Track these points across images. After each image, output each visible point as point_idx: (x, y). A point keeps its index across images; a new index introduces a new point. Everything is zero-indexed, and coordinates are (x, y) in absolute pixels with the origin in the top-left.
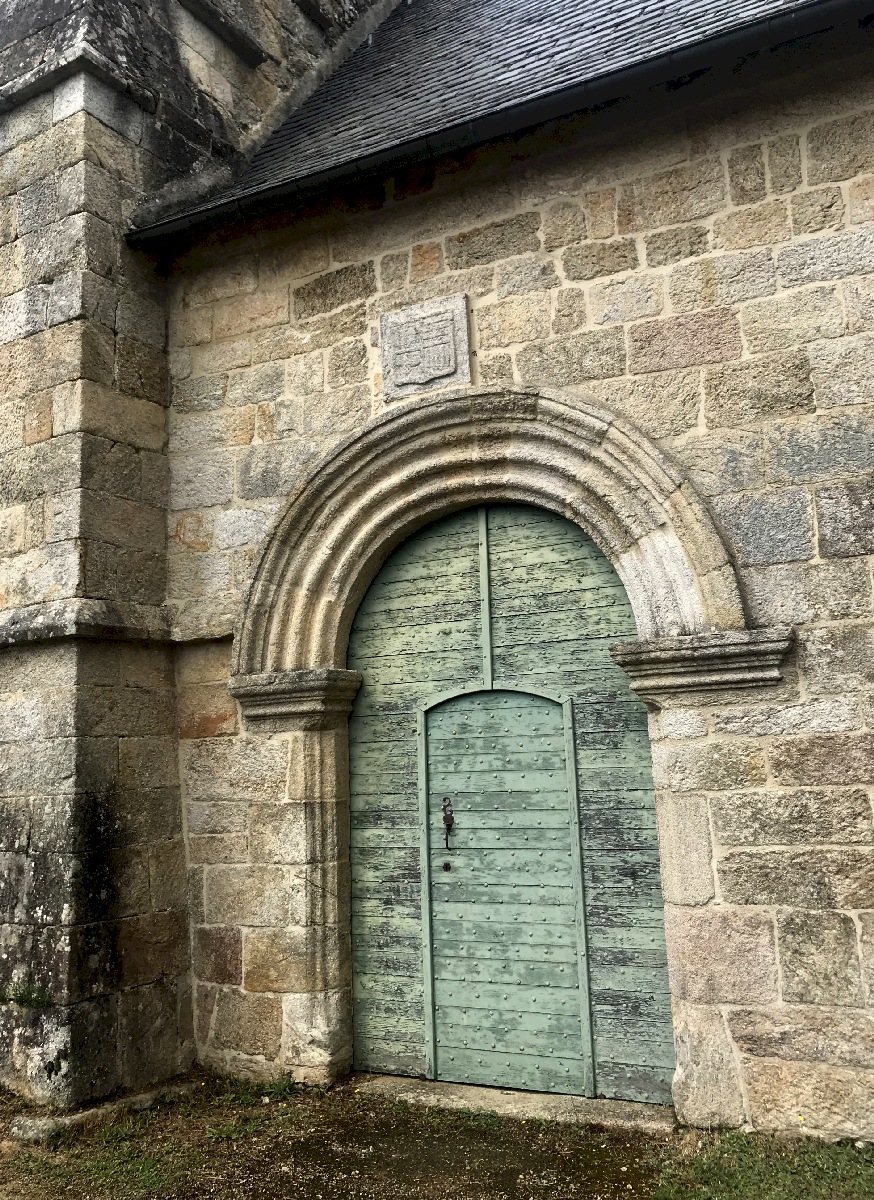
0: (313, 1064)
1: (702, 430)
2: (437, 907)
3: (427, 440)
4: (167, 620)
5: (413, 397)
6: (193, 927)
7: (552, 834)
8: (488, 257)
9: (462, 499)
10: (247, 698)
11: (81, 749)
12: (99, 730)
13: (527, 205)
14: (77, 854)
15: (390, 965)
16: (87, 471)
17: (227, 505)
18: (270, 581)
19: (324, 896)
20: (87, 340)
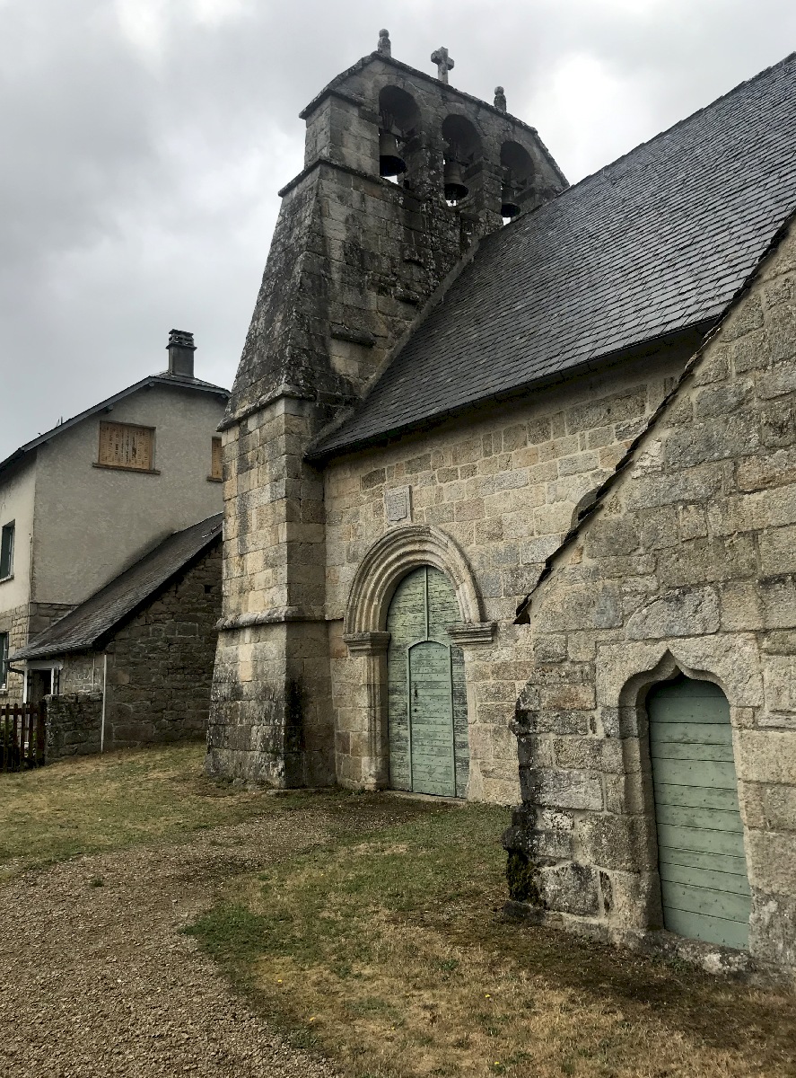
0: (370, 783)
1: (474, 545)
2: (413, 725)
3: (403, 541)
4: (324, 611)
5: (394, 526)
6: (336, 731)
7: (445, 698)
8: (416, 471)
9: (416, 564)
10: (349, 643)
11: (288, 662)
12: (295, 656)
13: (428, 450)
14: (287, 701)
15: (400, 748)
16: (290, 557)
17: (343, 565)
18: (355, 596)
19: (375, 720)
20: (288, 506)
